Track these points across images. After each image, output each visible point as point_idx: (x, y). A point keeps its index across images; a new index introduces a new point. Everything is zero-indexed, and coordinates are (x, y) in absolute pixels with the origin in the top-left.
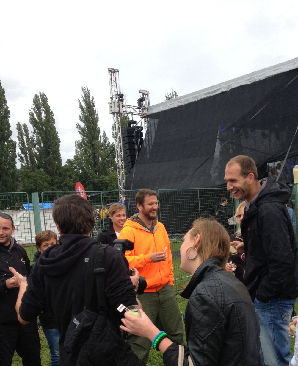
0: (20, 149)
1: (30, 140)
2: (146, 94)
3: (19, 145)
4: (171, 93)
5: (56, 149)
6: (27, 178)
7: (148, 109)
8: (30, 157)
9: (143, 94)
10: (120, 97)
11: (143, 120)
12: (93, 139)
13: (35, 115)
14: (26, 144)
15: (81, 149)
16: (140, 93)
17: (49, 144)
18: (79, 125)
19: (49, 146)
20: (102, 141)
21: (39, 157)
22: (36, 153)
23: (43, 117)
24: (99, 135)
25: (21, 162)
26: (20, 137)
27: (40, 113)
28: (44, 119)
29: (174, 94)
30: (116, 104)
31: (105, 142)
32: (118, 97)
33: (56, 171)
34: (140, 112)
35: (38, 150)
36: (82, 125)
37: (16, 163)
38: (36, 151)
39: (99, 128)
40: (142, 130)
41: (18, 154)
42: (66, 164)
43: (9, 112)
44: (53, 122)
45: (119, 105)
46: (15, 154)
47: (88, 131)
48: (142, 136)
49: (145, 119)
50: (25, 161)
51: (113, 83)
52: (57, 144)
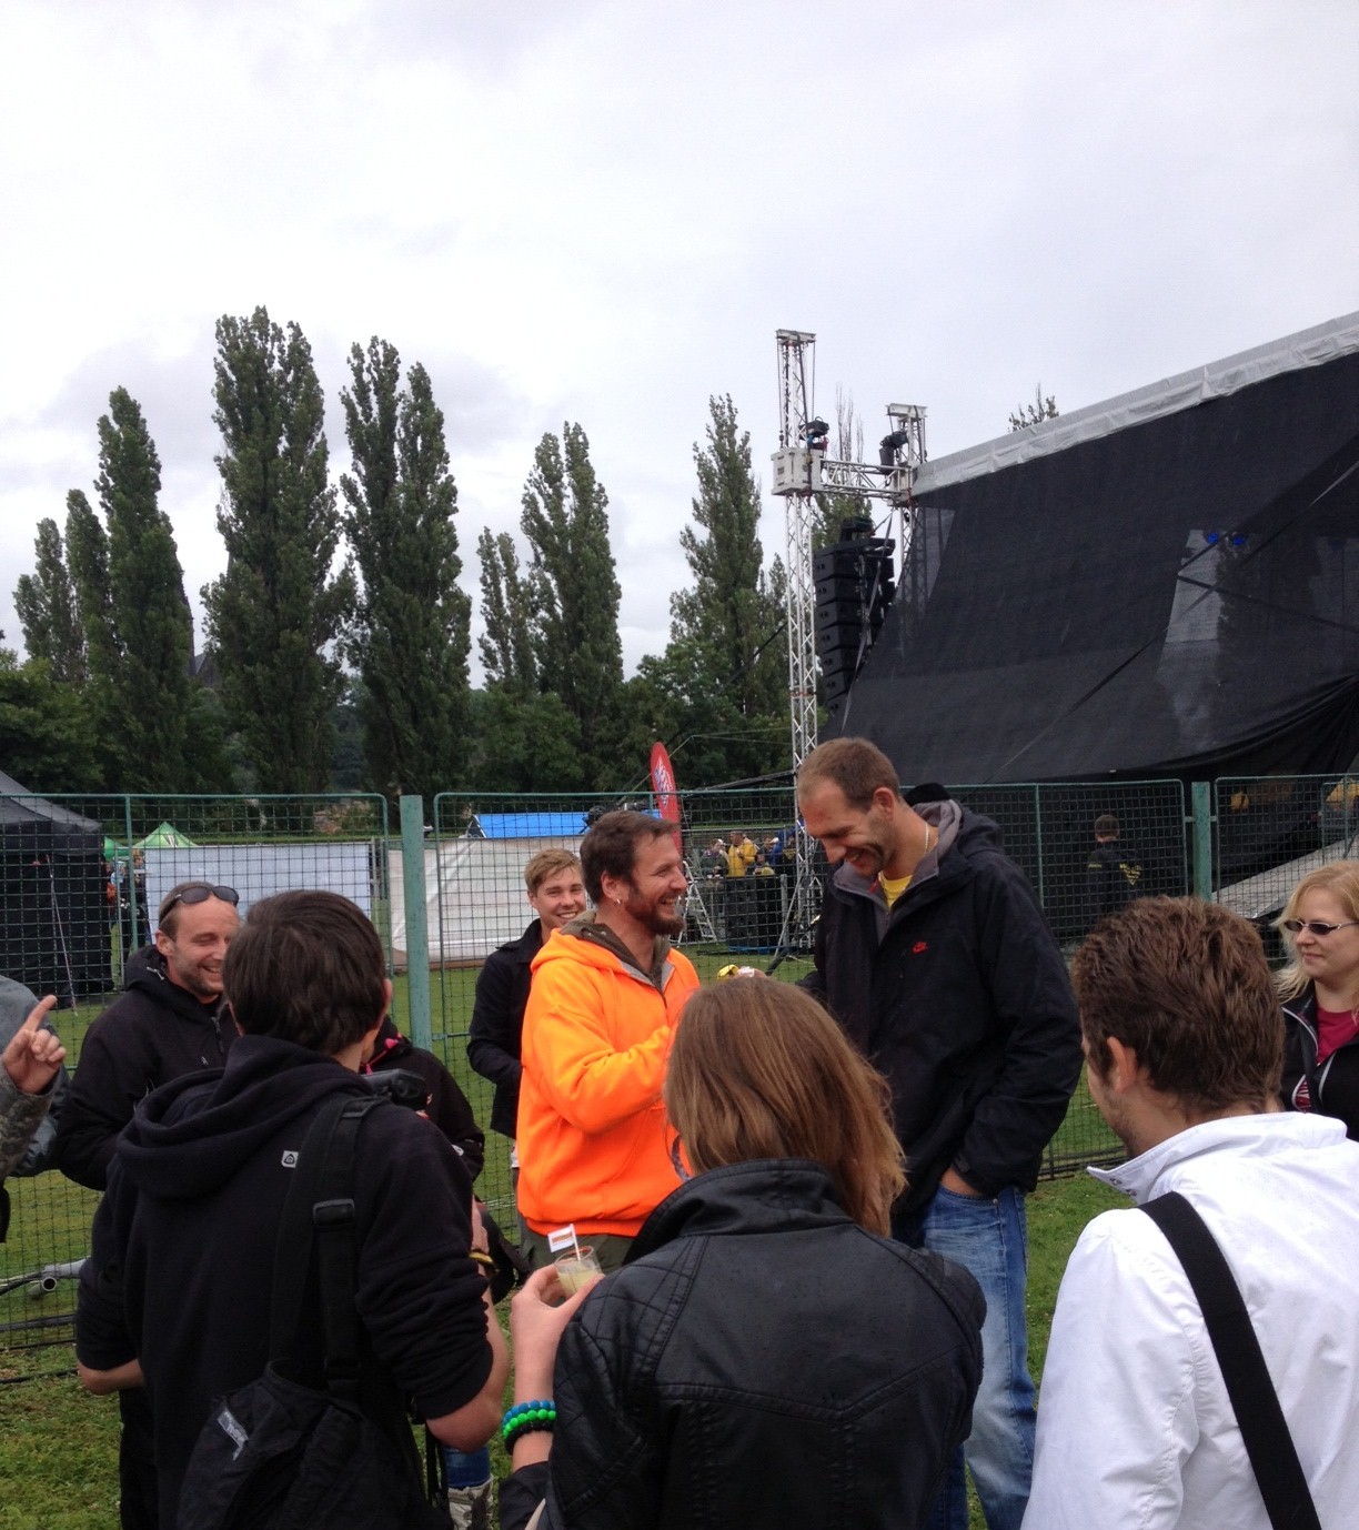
0: (485, 623)
1: (519, 592)
2: (913, 420)
3: (485, 609)
4: (1036, 407)
5: (604, 621)
6: (503, 724)
7: (919, 475)
8: (518, 649)
9: (903, 419)
10: (817, 434)
11: (897, 514)
12: (734, 585)
13: (541, 503)
14: (506, 602)
15: (690, 621)
16: (890, 414)
17: (583, 603)
18: (690, 535)
19: (581, 611)
20: (769, 588)
21: (547, 652)
22: (538, 637)
23: (566, 510)
24: (756, 570)
25: (486, 666)
26: (489, 581)
27: (559, 496)
28: (571, 518)
29: (1046, 408)
30: (800, 461)
31: (779, 595)
32: (808, 435)
33: (601, 698)
34: (887, 485)
35: (545, 625)
36: (703, 534)
37: (467, 671)
38: (539, 631)
39: (759, 543)
40: (890, 552)
41: (480, 641)
42: (639, 673)
43: (454, 492)
44: (602, 528)
45: (811, 462)
46: (467, 639)
47: (721, 557)
48: (892, 576)
49: (906, 511)
50: (500, 664)
51: (794, 382)
52: (608, 605)
